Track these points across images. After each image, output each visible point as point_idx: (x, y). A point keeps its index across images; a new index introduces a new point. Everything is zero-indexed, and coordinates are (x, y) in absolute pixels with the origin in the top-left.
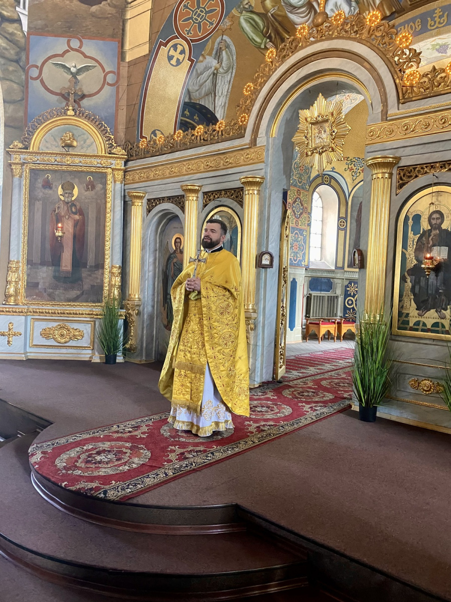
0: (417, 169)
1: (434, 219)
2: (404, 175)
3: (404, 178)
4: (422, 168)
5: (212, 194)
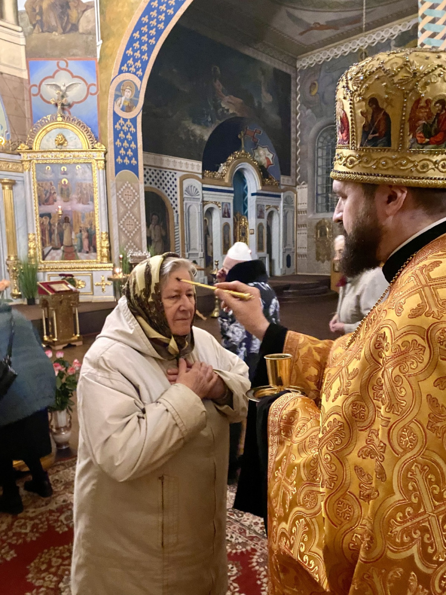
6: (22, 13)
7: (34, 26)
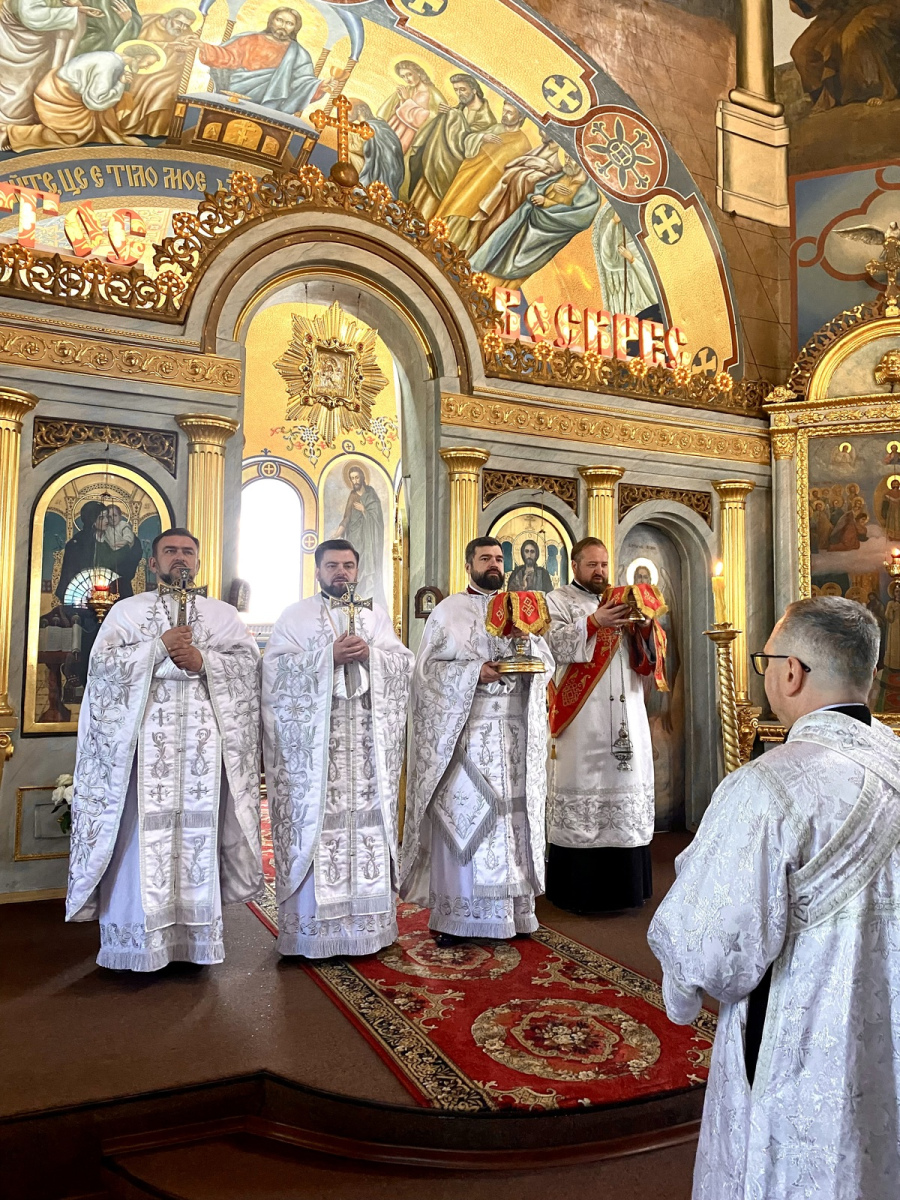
0: (507, 478)
1: (527, 551)
2: (492, 482)
3: (492, 487)
4: (513, 478)
5: (68, 427)
6: (784, 68)
7: (815, 96)
